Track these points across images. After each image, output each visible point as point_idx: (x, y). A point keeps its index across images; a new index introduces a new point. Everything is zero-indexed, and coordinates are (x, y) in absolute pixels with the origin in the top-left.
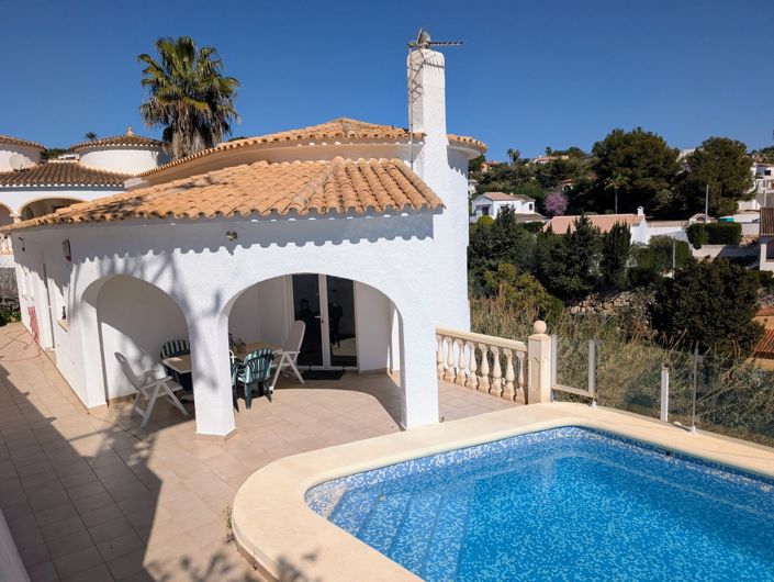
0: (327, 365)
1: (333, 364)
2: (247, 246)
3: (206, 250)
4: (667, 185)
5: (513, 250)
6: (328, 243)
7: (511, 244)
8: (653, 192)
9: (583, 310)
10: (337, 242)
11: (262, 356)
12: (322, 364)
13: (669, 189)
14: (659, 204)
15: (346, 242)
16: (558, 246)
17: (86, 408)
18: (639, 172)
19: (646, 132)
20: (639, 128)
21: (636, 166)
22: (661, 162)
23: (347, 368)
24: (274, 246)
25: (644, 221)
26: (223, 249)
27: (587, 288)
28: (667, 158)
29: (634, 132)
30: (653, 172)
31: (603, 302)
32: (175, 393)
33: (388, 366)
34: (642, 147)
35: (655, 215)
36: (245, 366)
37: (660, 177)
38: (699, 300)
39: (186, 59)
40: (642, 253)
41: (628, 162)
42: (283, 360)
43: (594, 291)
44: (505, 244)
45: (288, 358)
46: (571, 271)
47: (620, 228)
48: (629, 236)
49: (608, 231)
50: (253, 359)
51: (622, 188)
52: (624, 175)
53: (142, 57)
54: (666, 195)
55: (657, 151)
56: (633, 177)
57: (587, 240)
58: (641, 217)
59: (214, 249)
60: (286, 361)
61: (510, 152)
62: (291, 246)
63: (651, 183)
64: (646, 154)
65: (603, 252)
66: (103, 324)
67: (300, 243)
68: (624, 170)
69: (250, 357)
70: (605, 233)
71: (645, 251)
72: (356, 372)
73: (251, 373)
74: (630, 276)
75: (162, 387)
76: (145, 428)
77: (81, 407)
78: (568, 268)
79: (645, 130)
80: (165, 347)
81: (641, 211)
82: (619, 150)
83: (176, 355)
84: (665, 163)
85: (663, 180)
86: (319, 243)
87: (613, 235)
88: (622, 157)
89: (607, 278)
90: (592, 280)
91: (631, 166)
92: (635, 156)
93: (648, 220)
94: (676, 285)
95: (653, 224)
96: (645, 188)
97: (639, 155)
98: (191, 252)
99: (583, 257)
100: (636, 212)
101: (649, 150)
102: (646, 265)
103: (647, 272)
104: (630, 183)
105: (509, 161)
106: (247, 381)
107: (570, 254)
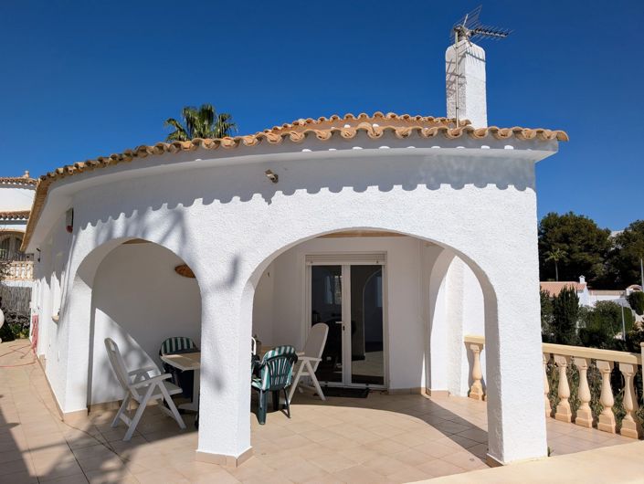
0: (347, 382)
1: (353, 381)
2: (289, 192)
3: (236, 199)
4: (601, 259)
6: (398, 188)
8: (589, 265)
10: (409, 186)
11: (285, 355)
12: (340, 380)
13: (604, 263)
14: (595, 275)
15: (422, 187)
17: (61, 413)
18: (576, 248)
19: (577, 215)
20: (571, 213)
21: (572, 243)
22: (595, 240)
23: (371, 386)
24: (325, 191)
25: (586, 289)
26: (257, 197)
28: (600, 236)
29: (567, 215)
30: (588, 248)
32: (172, 397)
33: (423, 385)
34: (577, 227)
35: (594, 285)
36: (263, 366)
37: (594, 252)
39: (206, 123)
40: (590, 316)
41: (565, 239)
42: (302, 367)
45: (308, 365)
47: (567, 293)
48: (577, 300)
49: (557, 295)
50: (273, 358)
51: (561, 260)
52: (562, 249)
53: (170, 120)
54: (601, 269)
55: (590, 230)
56: (570, 252)
58: (583, 285)
59: (246, 197)
60: (306, 369)
62: (347, 191)
63: (587, 257)
64: (580, 233)
65: (554, 313)
66: (98, 311)
67: (360, 188)
68: (562, 246)
69: (270, 354)
70: (554, 297)
71: (594, 314)
72: (385, 392)
73: (270, 376)
74: (581, 336)
75: (157, 387)
76: (128, 442)
77: (57, 413)
79: (577, 214)
80: (165, 343)
81: (582, 279)
82: (556, 229)
83: (177, 352)
84: (598, 240)
85: (598, 255)
86: (385, 187)
87: (562, 298)
88: (559, 235)
91: (568, 242)
92: (570, 234)
93: (589, 289)
95: (592, 292)
96: (582, 261)
97: (575, 233)
98: (217, 202)
100: (578, 281)
101: (582, 229)
102: (595, 326)
103: (597, 333)
104: (568, 257)
106: (264, 387)
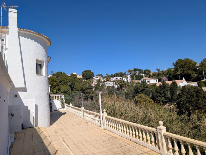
5: (145, 91)
7: (145, 89)
8: (190, 75)
9: (167, 107)
14: (193, 78)
16: (157, 89)
18: (185, 69)
22: (191, 66)
25: (185, 82)
27: (166, 100)
29: (185, 59)
30: (189, 69)
31: (172, 104)
34: (185, 62)
37: (192, 70)
38: (188, 98)
43: (169, 101)
44: (143, 89)
46: (161, 96)
51: (181, 73)
52: (181, 70)
54: (195, 75)
55: (190, 63)
56: (184, 71)
57: (165, 86)
61: (157, 69)
63: (189, 72)
65: (170, 90)
78: (160, 95)
82: (179, 64)
84: (192, 66)
85: (193, 71)
87: (172, 85)
88: (180, 66)
89: (172, 97)
90: (168, 98)
91: (183, 68)
92: (183, 65)
94: (181, 94)
97: (185, 64)
99: (164, 91)
101: (187, 63)
104: (183, 72)
105: (157, 72)
107: (160, 91)
